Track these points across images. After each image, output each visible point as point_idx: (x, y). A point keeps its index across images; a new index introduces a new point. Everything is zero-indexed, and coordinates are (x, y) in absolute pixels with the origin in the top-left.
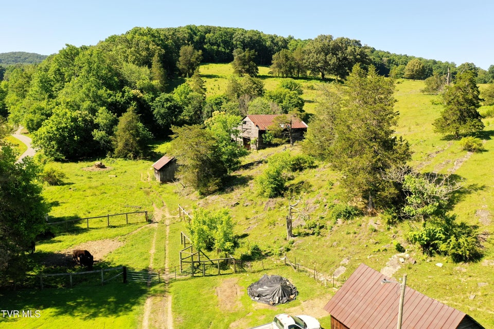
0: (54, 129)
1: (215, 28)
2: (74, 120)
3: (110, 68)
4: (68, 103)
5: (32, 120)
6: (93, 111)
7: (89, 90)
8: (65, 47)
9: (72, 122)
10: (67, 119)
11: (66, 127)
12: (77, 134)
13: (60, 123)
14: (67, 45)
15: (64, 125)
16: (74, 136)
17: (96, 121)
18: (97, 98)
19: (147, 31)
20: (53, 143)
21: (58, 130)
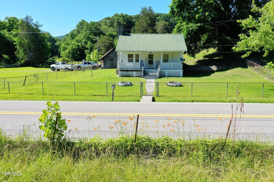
0: (71, 49)
1: (161, 14)
2: (78, 46)
3: (96, 27)
4: (77, 40)
5: (64, 47)
6: (86, 43)
7: (86, 35)
8: (81, 21)
9: (77, 46)
10: (75, 46)
11: (75, 49)
12: (79, 51)
13: (73, 47)
14: (82, 20)
15: (74, 48)
16: (77, 52)
17: (87, 47)
18: (89, 38)
19: (121, 15)
20: (70, 54)
21: (72, 49)
